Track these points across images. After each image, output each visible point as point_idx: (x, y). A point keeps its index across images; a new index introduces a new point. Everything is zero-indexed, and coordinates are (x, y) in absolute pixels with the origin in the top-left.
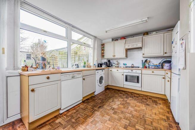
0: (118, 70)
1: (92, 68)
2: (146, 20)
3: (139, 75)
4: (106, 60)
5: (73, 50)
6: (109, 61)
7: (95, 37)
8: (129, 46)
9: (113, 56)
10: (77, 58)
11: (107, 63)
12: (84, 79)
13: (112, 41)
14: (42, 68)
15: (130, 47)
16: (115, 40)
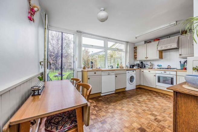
0: (149, 71)
1: (124, 68)
2: (175, 24)
3: (174, 76)
4: (139, 61)
5: (109, 54)
6: (142, 63)
7: (127, 42)
8: (161, 47)
9: (146, 58)
10: (112, 61)
11: (139, 64)
12: (116, 76)
13: (145, 43)
14: (91, 68)
15: (163, 48)
16: (148, 42)
